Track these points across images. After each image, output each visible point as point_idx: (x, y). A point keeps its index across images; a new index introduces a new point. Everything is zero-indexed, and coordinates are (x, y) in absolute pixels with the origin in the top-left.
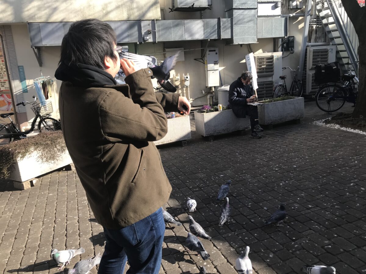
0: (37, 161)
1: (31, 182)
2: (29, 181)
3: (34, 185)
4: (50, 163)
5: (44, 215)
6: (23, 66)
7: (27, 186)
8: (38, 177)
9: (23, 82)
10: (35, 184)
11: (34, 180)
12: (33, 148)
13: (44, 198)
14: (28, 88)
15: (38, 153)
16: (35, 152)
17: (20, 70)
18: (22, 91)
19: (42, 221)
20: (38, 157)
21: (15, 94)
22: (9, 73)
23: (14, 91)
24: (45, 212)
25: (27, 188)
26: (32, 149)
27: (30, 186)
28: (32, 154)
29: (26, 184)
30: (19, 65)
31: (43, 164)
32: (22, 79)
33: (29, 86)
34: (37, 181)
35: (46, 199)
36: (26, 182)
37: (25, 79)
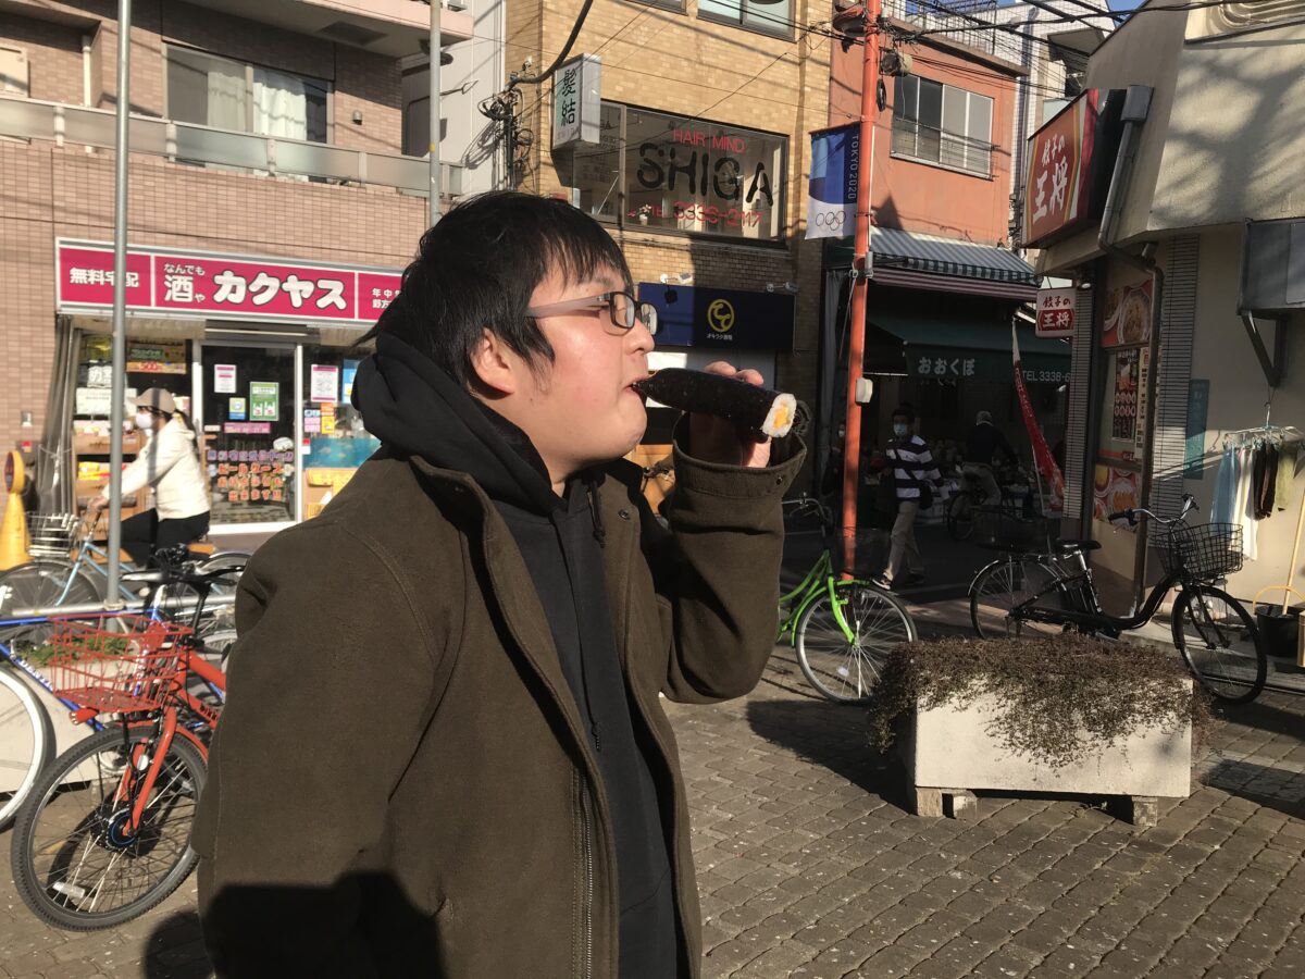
0: (990, 732)
1: (948, 800)
2: (940, 792)
3: (955, 814)
4: (1041, 759)
5: (852, 930)
6: (1207, 382)
7: (929, 806)
8: (979, 793)
9: (1195, 438)
10: (958, 811)
11: (961, 795)
12: (985, 681)
13: (926, 874)
14: (1205, 462)
15: (1002, 703)
16: (991, 698)
17: (1196, 394)
18: (1184, 471)
19: (822, 947)
20: (998, 719)
21: (1155, 476)
22: (1157, 404)
23: (1156, 468)
24: (867, 921)
25: (929, 814)
26: (978, 683)
27: (939, 813)
28: (978, 703)
29: (925, 800)
30: (1197, 375)
31: (1009, 751)
32: (1194, 428)
33: (1211, 454)
34: (970, 804)
35: (928, 879)
36: (930, 791)
37: (1204, 429)
